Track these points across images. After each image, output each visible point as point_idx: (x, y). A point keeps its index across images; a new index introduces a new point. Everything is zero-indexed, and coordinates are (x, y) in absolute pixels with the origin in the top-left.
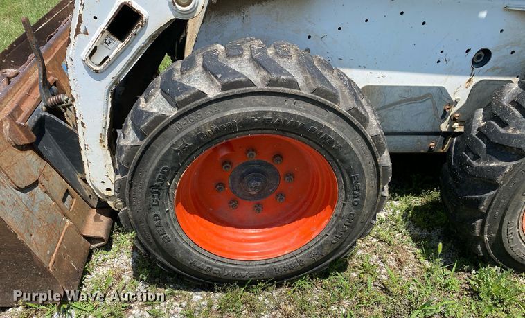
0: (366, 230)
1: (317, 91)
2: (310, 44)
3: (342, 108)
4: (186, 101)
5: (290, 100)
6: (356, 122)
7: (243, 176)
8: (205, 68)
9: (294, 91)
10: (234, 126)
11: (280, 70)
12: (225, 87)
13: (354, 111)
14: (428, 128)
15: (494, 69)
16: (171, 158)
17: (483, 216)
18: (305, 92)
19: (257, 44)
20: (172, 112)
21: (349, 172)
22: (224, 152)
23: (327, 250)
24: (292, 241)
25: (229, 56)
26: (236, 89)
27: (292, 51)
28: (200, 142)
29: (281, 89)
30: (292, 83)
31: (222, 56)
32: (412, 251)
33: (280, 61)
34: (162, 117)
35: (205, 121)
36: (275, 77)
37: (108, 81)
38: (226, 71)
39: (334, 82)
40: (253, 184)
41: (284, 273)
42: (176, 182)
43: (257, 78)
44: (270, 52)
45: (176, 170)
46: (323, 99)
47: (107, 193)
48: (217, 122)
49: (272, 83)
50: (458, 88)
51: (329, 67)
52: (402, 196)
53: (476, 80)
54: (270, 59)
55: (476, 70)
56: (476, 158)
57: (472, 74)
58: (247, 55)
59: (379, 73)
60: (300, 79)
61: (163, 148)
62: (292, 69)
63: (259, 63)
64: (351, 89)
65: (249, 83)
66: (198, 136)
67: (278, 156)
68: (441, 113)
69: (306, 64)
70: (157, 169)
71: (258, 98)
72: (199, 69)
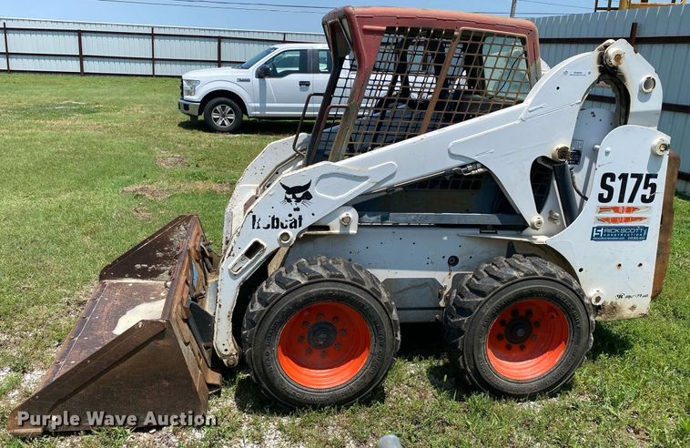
0: (391, 364)
1: (354, 280)
2: (351, 256)
3: (367, 288)
4: (291, 286)
5: (341, 284)
6: (375, 295)
7: (315, 332)
8: (299, 270)
9: (343, 280)
10: (313, 298)
11: (336, 270)
12: (310, 279)
13: (373, 289)
14: (432, 305)
15: (462, 267)
16: (280, 316)
17: (462, 354)
18: (348, 280)
19: (323, 258)
20: (283, 292)
21: (375, 323)
22: (307, 313)
23: (368, 380)
24: (346, 375)
25: (310, 264)
26: (315, 280)
27: (341, 261)
28: (296, 306)
29: (335, 279)
30: (342, 276)
31: (307, 264)
32: (431, 391)
33: (335, 266)
34: (279, 294)
35: (299, 296)
36: (333, 273)
37: (240, 280)
38: (310, 271)
39: (363, 275)
40: (322, 336)
41: (342, 398)
42: (280, 332)
43: (324, 274)
44: (330, 262)
45: (282, 323)
46: (357, 284)
47: (224, 353)
48: (305, 296)
49: (332, 276)
50: (445, 278)
51: (360, 268)
52: (426, 358)
53: (454, 274)
54: (331, 266)
55: (452, 268)
56: (453, 317)
57: (450, 271)
58: (319, 264)
59: (394, 271)
60: (345, 275)
61: (277, 310)
62: (341, 269)
63: (325, 267)
64: (372, 279)
65: (321, 276)
66: (295, 304)
67: (336, 318)
68: (437, 294)
69: (348, 267)
70: (272, 323)
71: (326, 283)
72: (296, 271)
